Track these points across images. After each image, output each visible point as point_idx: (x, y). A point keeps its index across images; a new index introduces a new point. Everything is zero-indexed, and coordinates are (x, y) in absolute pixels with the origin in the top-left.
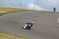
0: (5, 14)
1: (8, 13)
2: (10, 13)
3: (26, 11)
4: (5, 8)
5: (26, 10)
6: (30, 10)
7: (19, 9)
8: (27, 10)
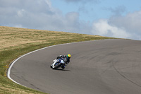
0: (41, 46)
1: (47, 45)
2: (52, 44)
3: (89, 40)
4: (40, 32)
5: (89, 38)
6: (99, 38)
7: (74, 36)
8: (92, 38)
